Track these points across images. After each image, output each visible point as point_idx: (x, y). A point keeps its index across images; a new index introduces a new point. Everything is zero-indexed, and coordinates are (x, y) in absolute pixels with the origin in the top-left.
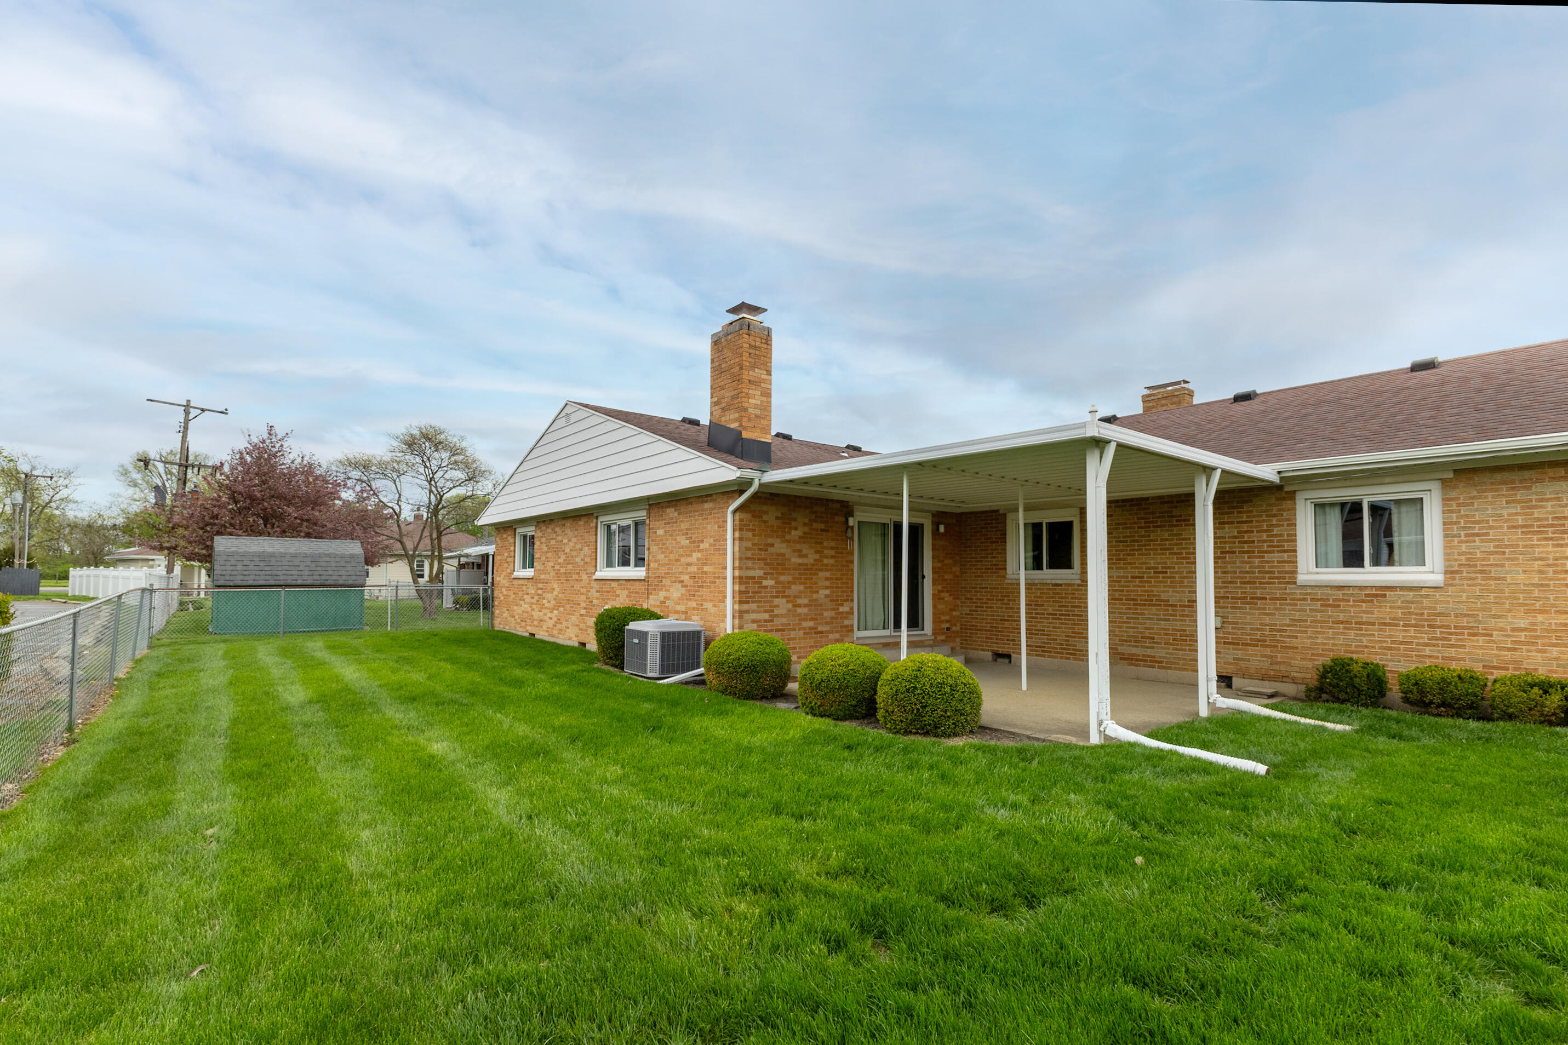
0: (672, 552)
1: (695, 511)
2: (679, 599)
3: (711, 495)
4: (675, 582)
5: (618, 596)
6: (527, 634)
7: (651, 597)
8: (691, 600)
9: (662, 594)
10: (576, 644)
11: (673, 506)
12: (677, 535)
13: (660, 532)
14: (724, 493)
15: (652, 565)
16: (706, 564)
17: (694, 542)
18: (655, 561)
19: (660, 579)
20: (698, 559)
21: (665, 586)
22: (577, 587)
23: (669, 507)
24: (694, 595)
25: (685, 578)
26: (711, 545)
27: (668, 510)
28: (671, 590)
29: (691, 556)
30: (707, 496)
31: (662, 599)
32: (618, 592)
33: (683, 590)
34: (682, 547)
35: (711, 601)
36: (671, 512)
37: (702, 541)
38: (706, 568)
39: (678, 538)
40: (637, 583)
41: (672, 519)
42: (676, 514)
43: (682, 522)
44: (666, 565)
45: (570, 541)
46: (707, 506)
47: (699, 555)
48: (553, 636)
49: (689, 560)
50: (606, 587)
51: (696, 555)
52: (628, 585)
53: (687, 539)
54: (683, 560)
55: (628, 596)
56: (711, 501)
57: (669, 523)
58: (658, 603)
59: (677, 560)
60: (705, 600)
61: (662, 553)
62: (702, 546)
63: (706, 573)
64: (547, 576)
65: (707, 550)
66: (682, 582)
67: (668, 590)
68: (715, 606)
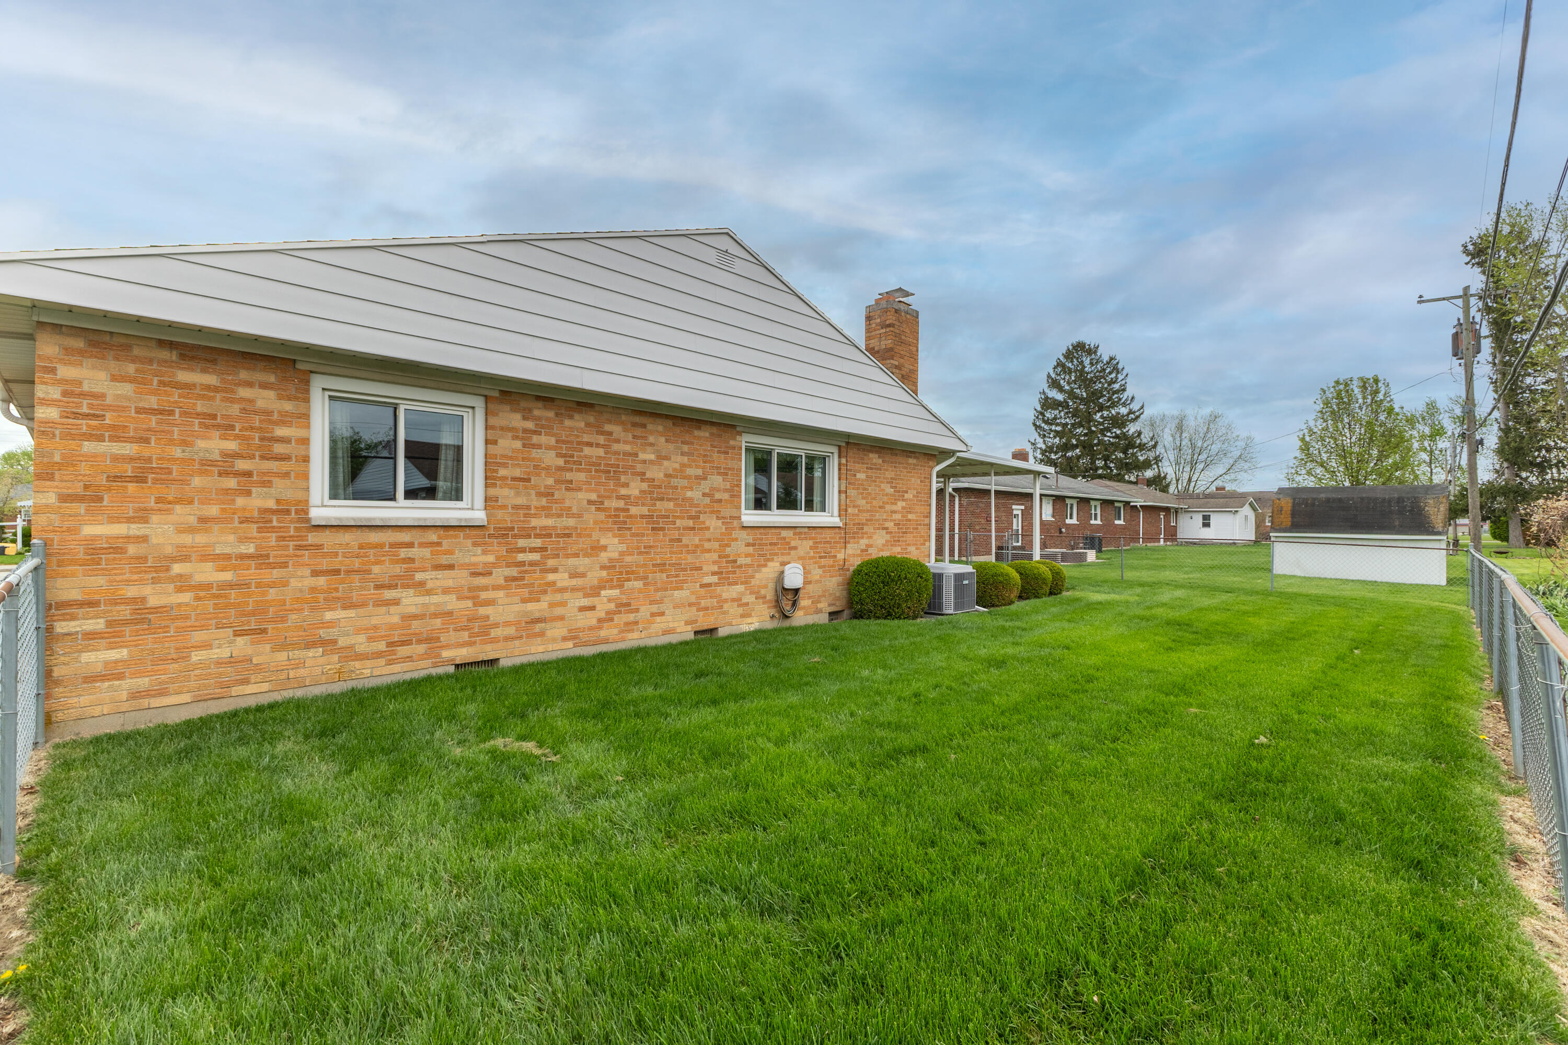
0: (874, 499)
1: (900, 463)
2: (884, 545)
3: (914, 452)
4: (879, 529)
5: (795, 548)
6: (451, 669)
7: (848, 545)
8: (895, 545)
9: (864, 542)
10: (691, 636)
11: (876, 452)
12: (882, 482)
13: (861, 476)
14: (925, 454)
15: (850, 510)
16: (910, 513)
17: (899, 492)
18: (854, 506)
19: (860, 526)
20: (903, 508)
21: (866, 533)
22: (691, 539)
23: (872, 452)
24: (899, 541)
25: (890, 525)
26: (914, 496)
27: (871, 455)
28: (875, 537)
29: (896, 504)
30: (911, 452)
31: (864, 547)
32: (793, 544)
33: (888, 537)
34: (887, 495)
35: (913, 545)
36: (874, 458)
37: (907, 492)
38: (910, 516)
39: (883, 486)
40: (828, 531)
41: (875, 464)
42: (880, 461)
43: (887, 470)
44: (868, 511)
45: (661, 458)
46: (911, 461)
47: (904, 504)
48: (606, 641)
49: (894, 508)
50: (771, 537)
51: (901, 504)
52: (813, 533)
53: (892, 487)
54: (888, 507)
55: (811, 548)
56: (915, 458)
57: (871, 469)
58: (859, 552)
59: (880, 507)
60: (909, 545)
61: (863, 498)
62: (906, 496)
63: (910, 520)
64: (571, 522)
65: (910, 500)
66: (887, 528)
67: (871, 537)
68: (917, 549)
